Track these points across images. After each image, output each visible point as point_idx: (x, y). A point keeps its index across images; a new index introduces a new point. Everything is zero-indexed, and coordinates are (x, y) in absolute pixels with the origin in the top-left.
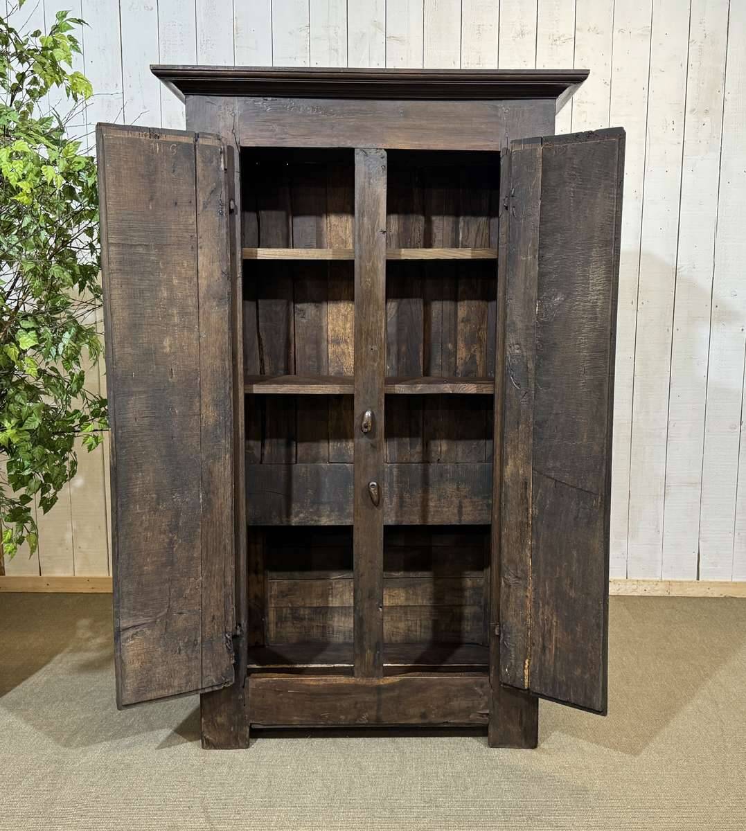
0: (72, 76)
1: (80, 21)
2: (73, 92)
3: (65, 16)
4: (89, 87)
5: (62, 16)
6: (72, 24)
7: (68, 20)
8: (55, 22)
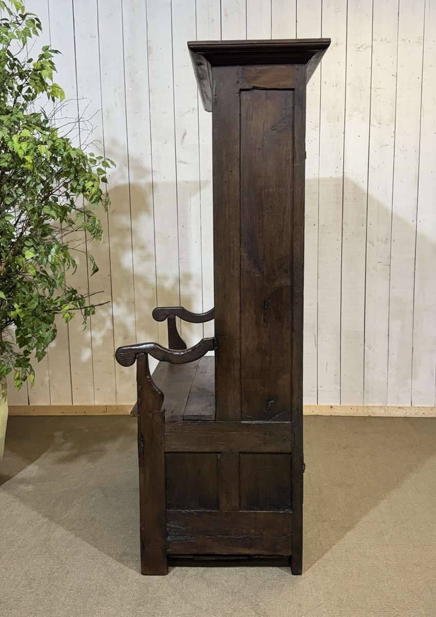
0: (52, 86)
1: (56, 52)
2: (52, 96)
3: (48, 49)
4: (62, 93)
5: (46, 49)
6: (53, 54)
7: (49, 51)
8: (42, 52)
